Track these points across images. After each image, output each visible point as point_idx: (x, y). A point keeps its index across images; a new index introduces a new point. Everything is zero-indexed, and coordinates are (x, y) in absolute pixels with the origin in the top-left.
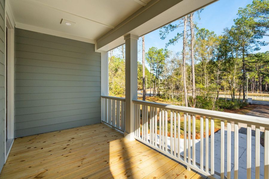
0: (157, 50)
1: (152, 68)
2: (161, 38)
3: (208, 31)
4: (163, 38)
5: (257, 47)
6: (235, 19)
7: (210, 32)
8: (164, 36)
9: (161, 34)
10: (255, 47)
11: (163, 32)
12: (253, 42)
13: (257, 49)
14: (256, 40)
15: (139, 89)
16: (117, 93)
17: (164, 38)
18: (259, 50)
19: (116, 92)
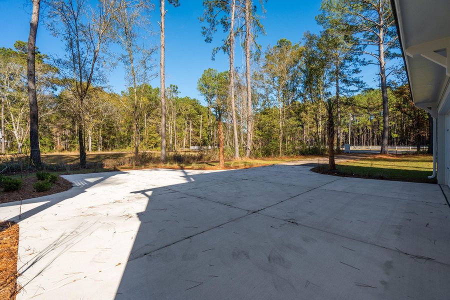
0: (217, 73)
2: (206, 41)
4: (209, 40)
5: (356, 67)
8: (209, 36)
9: (204, 33)
10: (354, 68)
11: (207, 30)
12: (351, 59)
14: (355, 57)
17: (211, 40)
18: (359, 72)
19: (151, 143)
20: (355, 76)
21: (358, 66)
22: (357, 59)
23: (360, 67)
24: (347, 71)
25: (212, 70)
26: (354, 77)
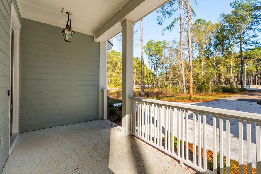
0: (155, 42)
1: (150, 61)
2: (158, 24)
3: (204, 21)
4: (160, 23)
5: (255, 34)
6: (232, 3)
7: (207, 22)
8: (161, 21)
9: (158, 20)
10: (253, 34)
11: (160, 17)
12: (250, 29)
13: (254, 36)
14: (253, 27)
15: (138, 83)
16: (117, 85)
17: (162, 23)
18: (257, 37)
20: (254, 39)
21: (256, 33)
22: (255, 28)
23: (258, 33)
24: (248, 36)
25: (152, 40)
26: (253, 41)
